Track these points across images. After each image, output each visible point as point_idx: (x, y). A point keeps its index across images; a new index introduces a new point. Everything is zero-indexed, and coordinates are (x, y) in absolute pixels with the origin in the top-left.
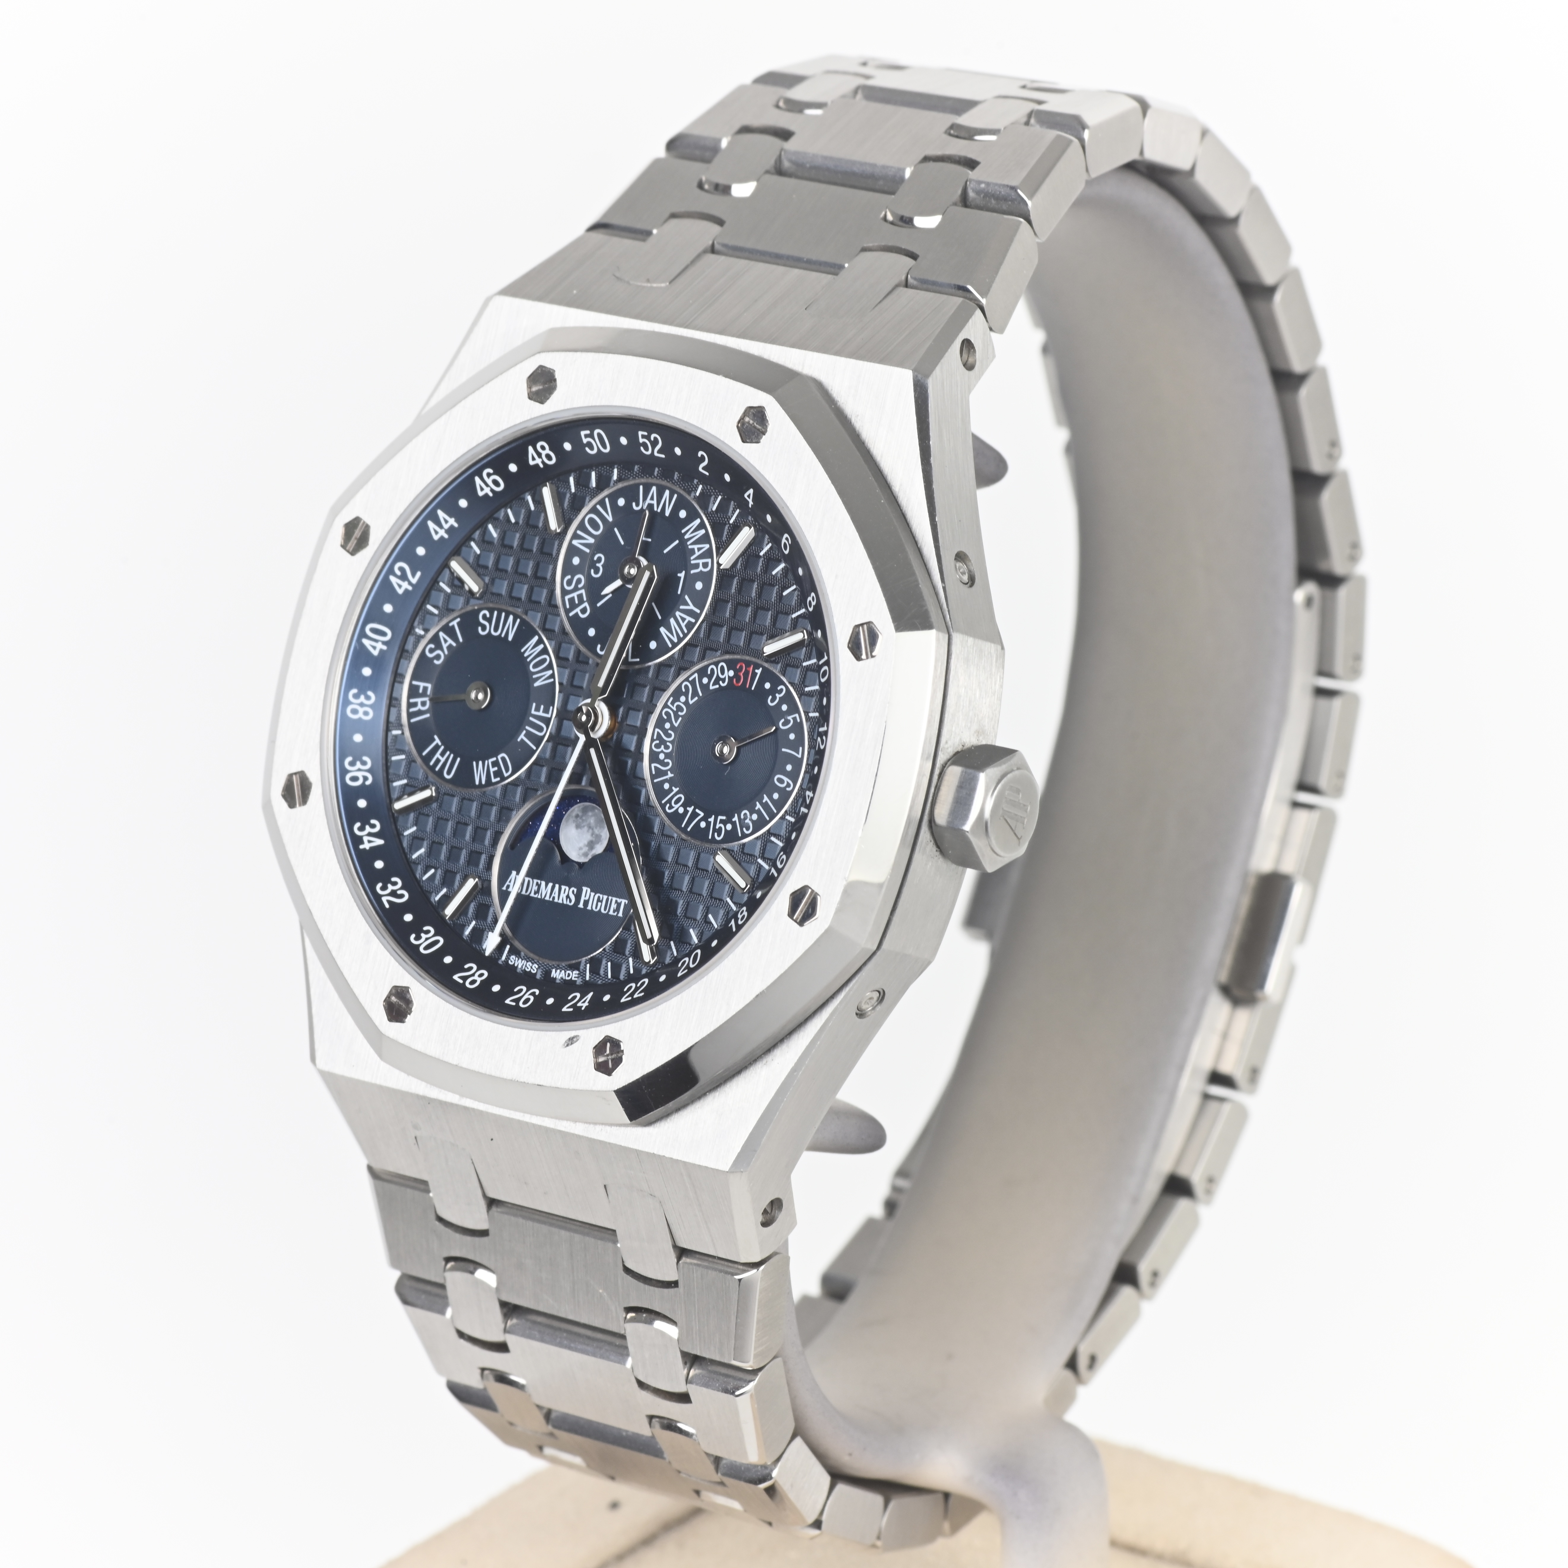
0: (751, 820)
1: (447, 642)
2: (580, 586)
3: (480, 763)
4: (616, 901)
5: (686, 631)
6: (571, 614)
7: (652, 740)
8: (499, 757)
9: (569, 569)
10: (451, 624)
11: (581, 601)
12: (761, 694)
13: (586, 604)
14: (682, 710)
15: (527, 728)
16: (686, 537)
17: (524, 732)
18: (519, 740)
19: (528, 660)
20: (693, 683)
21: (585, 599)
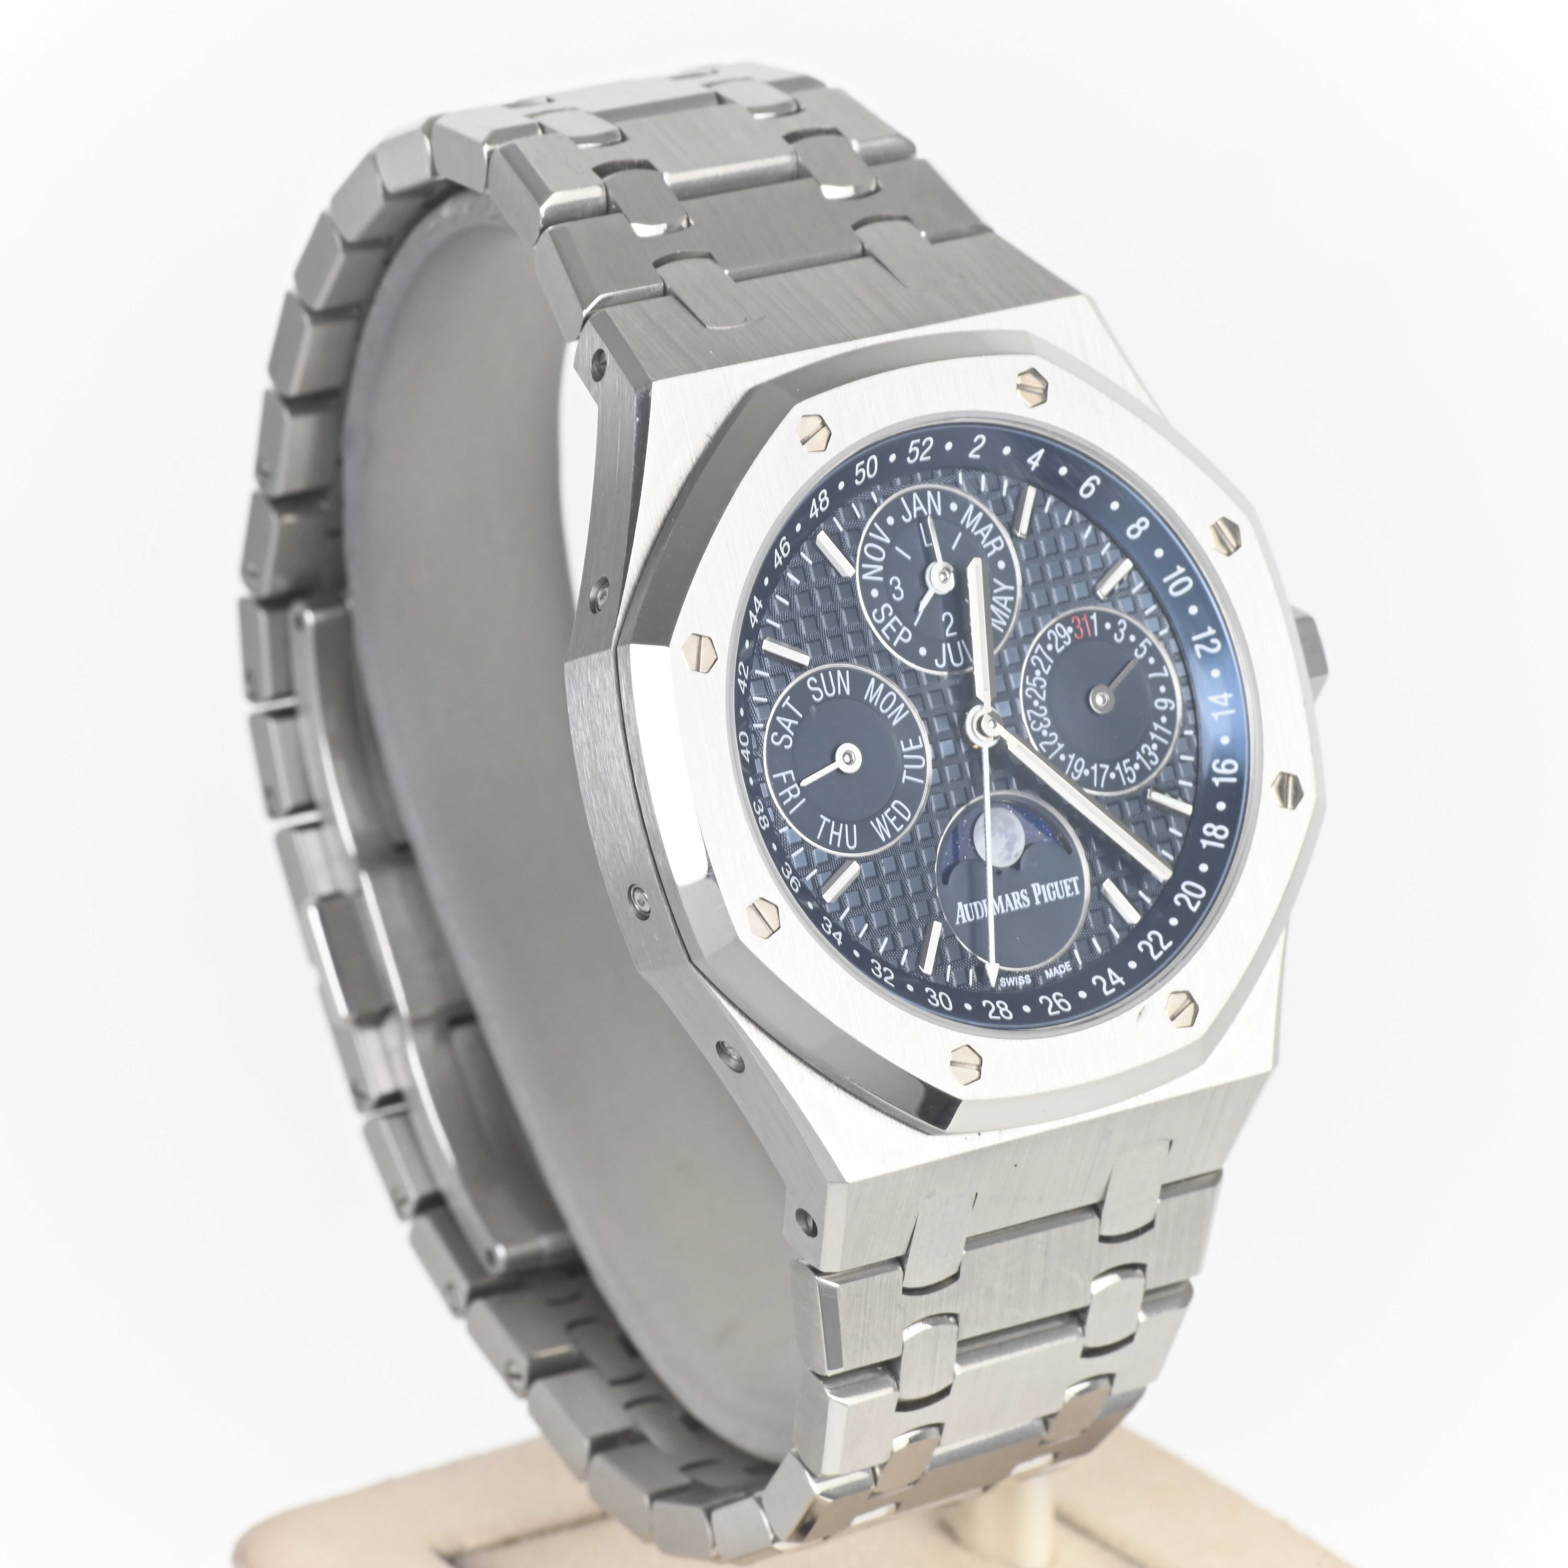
0: (1152, 750)
1: (788, 724)
2: (890, 614)
3: (877, 820)
4: (1068, 883)
5: (1009, 611)
6: (895, 644)
7: (1029, 723)
8: (893, 805)
9: (871, 604)
10: (783, 706)
11: (899, 628)
12: (1107, 636)
13: (905, 629)
14: (1042, 683)
15: (906, 766)
16: (968, 526)
17: (905, 772)
18: (903, 781)
19: (876, 704)
20: (1040, 654)
21: (901, 624)
